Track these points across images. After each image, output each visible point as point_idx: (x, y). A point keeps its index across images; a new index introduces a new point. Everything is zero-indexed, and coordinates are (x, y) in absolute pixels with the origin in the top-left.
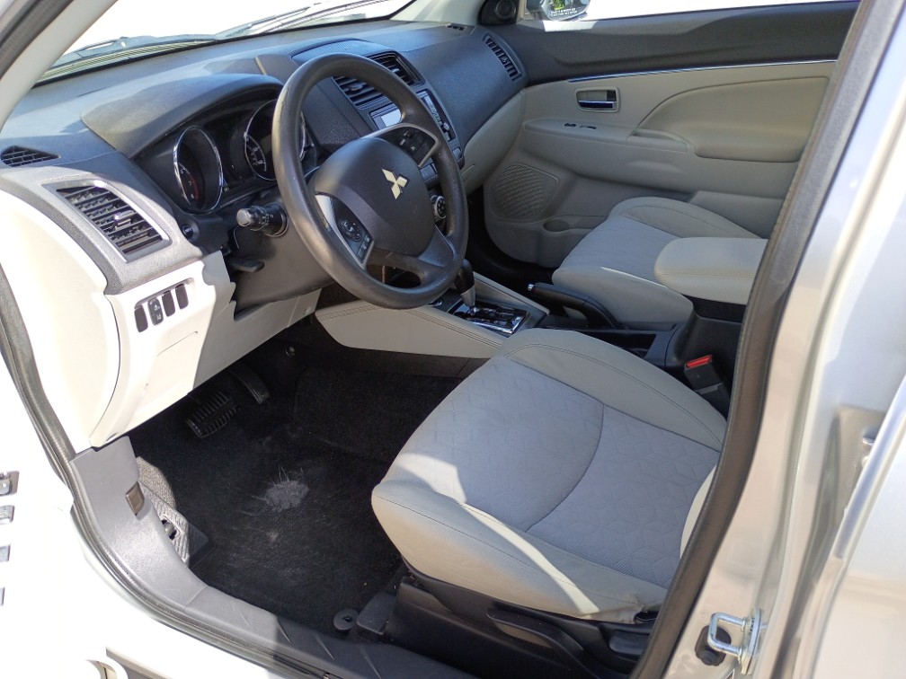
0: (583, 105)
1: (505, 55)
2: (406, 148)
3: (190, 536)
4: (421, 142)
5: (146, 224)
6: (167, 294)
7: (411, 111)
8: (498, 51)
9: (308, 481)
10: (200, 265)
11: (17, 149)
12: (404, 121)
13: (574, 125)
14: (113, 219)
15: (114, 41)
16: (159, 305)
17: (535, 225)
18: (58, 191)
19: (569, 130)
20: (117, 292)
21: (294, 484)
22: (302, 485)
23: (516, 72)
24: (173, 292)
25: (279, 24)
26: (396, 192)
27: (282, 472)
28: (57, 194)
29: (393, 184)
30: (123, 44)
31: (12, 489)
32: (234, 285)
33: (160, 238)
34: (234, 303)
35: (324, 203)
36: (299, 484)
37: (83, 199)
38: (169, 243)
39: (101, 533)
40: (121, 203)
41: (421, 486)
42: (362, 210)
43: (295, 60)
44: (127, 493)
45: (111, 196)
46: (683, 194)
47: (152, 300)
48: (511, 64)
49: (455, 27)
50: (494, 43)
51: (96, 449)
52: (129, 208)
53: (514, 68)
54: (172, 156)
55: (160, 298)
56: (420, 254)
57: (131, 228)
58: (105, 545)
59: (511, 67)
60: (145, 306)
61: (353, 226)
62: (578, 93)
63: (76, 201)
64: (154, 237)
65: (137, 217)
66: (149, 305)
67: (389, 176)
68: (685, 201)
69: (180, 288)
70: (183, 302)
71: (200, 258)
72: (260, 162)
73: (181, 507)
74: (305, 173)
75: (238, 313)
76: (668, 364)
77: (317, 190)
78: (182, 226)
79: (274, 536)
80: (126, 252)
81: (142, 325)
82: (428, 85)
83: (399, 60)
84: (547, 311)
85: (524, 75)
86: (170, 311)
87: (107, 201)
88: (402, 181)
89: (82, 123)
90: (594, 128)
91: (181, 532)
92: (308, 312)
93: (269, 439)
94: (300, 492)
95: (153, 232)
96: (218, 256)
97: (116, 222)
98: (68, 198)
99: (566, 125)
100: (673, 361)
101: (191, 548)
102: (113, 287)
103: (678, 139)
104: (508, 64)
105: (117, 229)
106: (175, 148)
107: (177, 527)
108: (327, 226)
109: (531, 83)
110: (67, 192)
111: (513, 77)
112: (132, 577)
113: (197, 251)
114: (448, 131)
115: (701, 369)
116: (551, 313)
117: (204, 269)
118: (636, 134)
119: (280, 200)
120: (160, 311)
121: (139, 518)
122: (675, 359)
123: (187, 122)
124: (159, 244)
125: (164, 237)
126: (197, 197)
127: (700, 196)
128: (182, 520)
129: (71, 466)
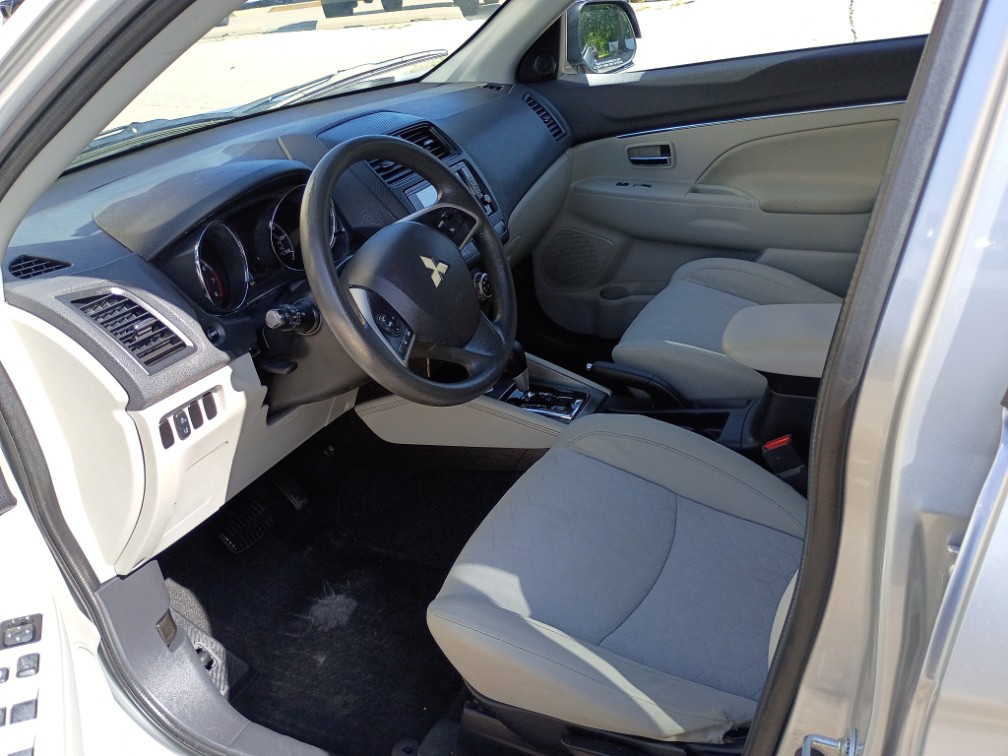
0: (635, 162)
1: (547, 114)
2: (444, 231)
3: (229, 665)
4: (460, 222)
5: (168, 331)
6: (193, 405)
7: (447, 190)
8: (539, 109)
9: (354, 594)
10: (227, 371)
11: (26, 258)
12: (441, 201)
13: (627, 184)
14: (132, 328)
15: (125, 128)
16: (185, 417)
17: (590, 293)
18: (73, 302)
19: (622, 190)
20: (141, 408)
21: (340, 598)
22: (350, 599)
23: (560, 132)
24: (200, 403)
25: (301, 95)
26: (436, 279)
27: (326, 586)
28: (72, 305)
29: (432, 271)
30: (135, 130)
31: (36, 636)
32: (265, 388)
33: (183, 345)
34: (266, 407)
35: (359, 297)
36: (346, 598)
37: (100, 308)
38: (194, 349)
39: (131, 670)
40: (141, 310)
41: (479, 600)
42: (400, 301)
43: (320, 140)
44: (158, 623)
45: (130, 303)
46: (748, 252)
47: (178, 413)
48: (554, 123)
49: (491, 86)
50: (535, 102)
51: (122, 577)
52: (150, 315)
53: (558, 127)
54: (193, 255)
55: (186, 410)
56: (466, 344)
57: (152, 336)
58: (136, 682)
59: (555, 126)
60: (171, 420)
61: (393, 321)
62: (629, 150)
63: (92, 312)
64: (177, 345)
65: (159, 324)
66: (175, 419)
67: (428, 263)
68: (753, 260)
69: (207, 397)
70: (212, 412)
71: (228, 363)
72: (289, 251)
73: (217, 633)
74: (336, 264)
75: (271, 417)
76: (745, 446)
77: (351, 282)
78: (207, 329)
79: (321, 660)
80: (147, 363)
81: (168, 441)
82: (465, 155)
83: (432, 130)
84: (608, 392)
85: (569, 134)
86: (198, 423)
87: (125, 309)
88: (442, 267)
89: (94, 225)
90: (649, 186)
91: (219, 661)
92: (347, 407)
93: (310, 549)
94: (347, 608)
95: (176, 339)
96: (247, 359)
97: (136, 332)
98: (83, 309)
99: (618, 184)
100: (750, 442)
101: (230, 680)
102: (136, 403)
103: (740, 193)
104: (551, 123)
105: (138, 339)
106: (196, 248)
107: (214, 655)
108: (364, 323)
109: (577, 141)
110: (83, 303)
111: (557, 137)
112: (167, 716)
113: (224, 356)
114: (490, 204)
115: (780, 450)
116: (613, 394)
117: (232, 373)
118: (695, 191)
119: (311, 296)
120: (187, 423)
121: (172, 651)
122: (751, 440)
123: (208, 218)
124: (183, 352)
125: (189, 343)
126: (221, 295)
127: (769, 254)
128: (219, 647)
129: (95, 598)
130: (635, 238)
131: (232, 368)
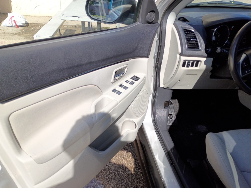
3: (175, 121)
5: (198, 44)
6: (193, 62)
10: (205, 59)
11: (183, 18)
14: (191, 40)
15: (230, 1)
16: (190, 63)
18: (184, 29)
20: (182, 56)
21: (205, 128)
24: (195, 62)
28: (183, 29)
30: (232, 3)
31: (136, 80)
32: (212, 68)
33: (199, 48)
34: (211, 73)
37: (188, 33)
38: (200, 50)
39: (156, 106)
40: (195, 37)
44: (165, 102)
45: (194, 35)
47: (189, 61)
51: (164, 89)
52: (196, 39)
54: (214, 30)
55: (191, 62)
57: (194, 43)
58: (155, 109)
60: (187, 62)
61: (247, 65)
63: (186, 33)
65: (197, 41)
66: (188, 62)
69: (198, 62)
70: (196, 66)
71: (206, 57)
72: (244, 42)
73: (177, 116)
75: (211, 77)
79: (191, 134)
80: (189, 48)
86: (192, 66)
87: (193, 35)
89: (202, 17)
91: (173, 119)
95: (198, 46)
96: (211, 59)
97: (191, 41)
98: (184, 31)
101: (173, 124)
102: (181, 54)
105: (191, 42)
106: (216, 29)
107: (173, 117)
110: (186, 31)
120: (189, 65)
121: (165, 109)
125: (200, 48)
128: (175, 117)
129: (158, 88)
131: (207, 59)
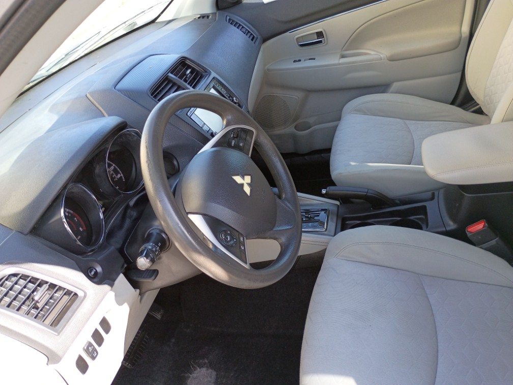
0: (302, 45)
1: (243, 27)
6: (95, 334)
7: (230, 117)
8: (237, 25)
9: (211, 366)
10: (111, 295)
13: (300, 61)
14: (33, 299)
16: (91, 345)
17: (290, 129)
19: (298, 65)
20: (58, 361)
21: (204, 370)
22: (210, 371)
23: (254, 37)
24: (100, 329)
26: (247, 190)
27: (192, 365)
29: (242, 185)
32: (138, 291)
33: (76, 295)
35: (198, 221)
36: (207, 370)
38: (85, 296)
40: (34, 280)
43: (118, 90)
46: (381, 87)
47: (86, 346)
48: (249, 32)
49: (203, 17)
50: (233, 21)
52: (43, 282)
53: (251, 34)
54: (61, 219)
56: (274, 226)
59: (249, 34)
60: (82, 353)
62: (297, 39)
64: (71, 296)
65: (52, 287)
66: (86, 352)
67: (238, 179)
68: (383, 92)
70: (108, 328)
71: (110, 290)
72: (119, 176)
76: (448, 229)
77: (188, 209)
78: (87, 272)
80: (52, 325)
81: (84, 368)
82: (213, 75)
84: (338, 203)
85: (259, 37)
86: (101, 342)
88: (248, 179)
90: (314, 59)
94: (211, 377)
95: (69, 292)
96: (121, 279)
97: (37, 301)
99: (295, 61)
100: (452, 226)
102: (52, 358)
103: (372, 53)
104: (247, 33)
109: (265, 40)
111: (254, 40)
113: (106, 287)
114: (238, 103)
116: (341, 203)
117: (116, 296)
118: (343, 57)
120: (94, 349)
122: (451, 223)
125: (79, 291)
126: (85, 228)
127: (395, 86)
130: (309, 91)
131: (114, 291)
